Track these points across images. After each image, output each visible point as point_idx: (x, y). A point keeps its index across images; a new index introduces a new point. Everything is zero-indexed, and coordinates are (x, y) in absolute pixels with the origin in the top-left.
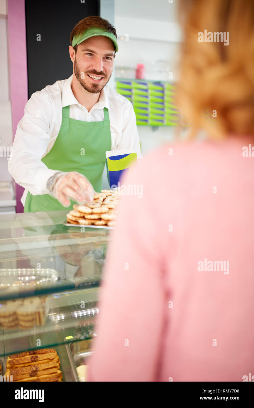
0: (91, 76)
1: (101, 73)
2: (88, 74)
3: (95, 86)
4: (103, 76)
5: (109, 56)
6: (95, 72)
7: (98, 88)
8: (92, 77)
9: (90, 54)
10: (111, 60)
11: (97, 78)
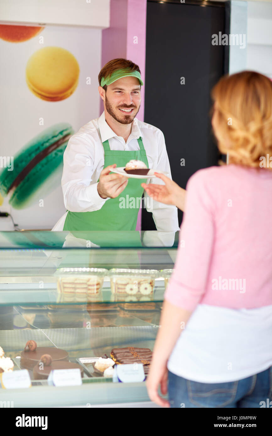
0: (122, 110)
1: (131, 106)
2: (120, 108)
3: (127, 117)
4: (133, 108)
5: (136, 91)
6: (126, 106)
7: (130, 119)
8: (124, 110)
9: (120, 92)
10: (138, 94)
11: (128, 110)
